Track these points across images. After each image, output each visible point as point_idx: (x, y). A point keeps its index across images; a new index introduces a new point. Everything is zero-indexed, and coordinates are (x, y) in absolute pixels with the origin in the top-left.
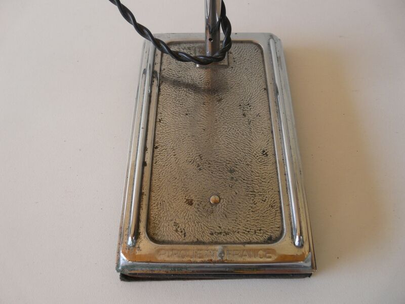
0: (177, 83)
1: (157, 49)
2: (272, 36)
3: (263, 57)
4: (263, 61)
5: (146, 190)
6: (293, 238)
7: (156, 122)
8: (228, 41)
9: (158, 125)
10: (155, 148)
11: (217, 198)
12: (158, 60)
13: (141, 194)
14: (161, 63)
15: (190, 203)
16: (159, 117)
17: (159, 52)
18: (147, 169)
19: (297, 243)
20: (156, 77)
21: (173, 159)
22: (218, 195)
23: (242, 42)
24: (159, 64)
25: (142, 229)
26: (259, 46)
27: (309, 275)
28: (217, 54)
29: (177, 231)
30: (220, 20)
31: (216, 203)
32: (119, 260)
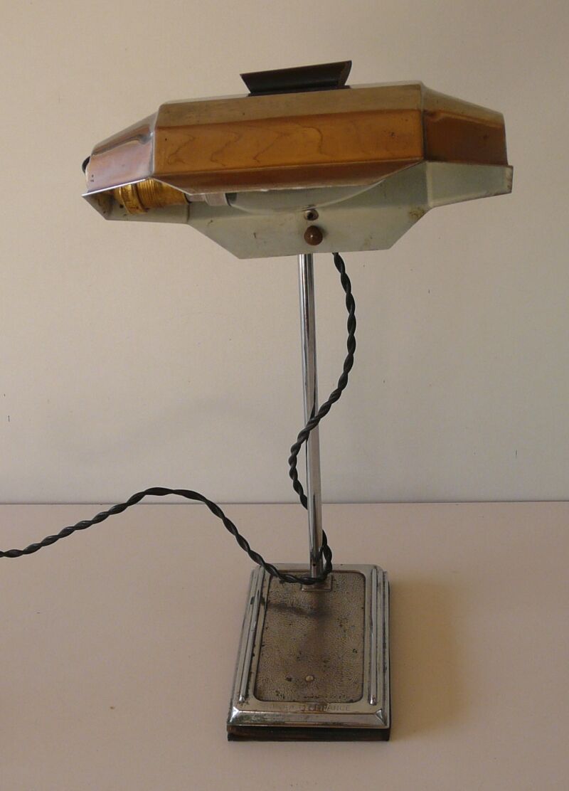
0: (282, 607)
1: (266, 572)
2: (375, 567)
3: (365, 583)
4: (365, 587)
5: (254, 670)
6: (369, 700)
7: (263, 629)
8: (329, 564)
9: (265, 631)
10: (261, 646)
11: (312, 678)
12: (266, 583)
13: (250, 673)
14: (269, 587)
15: (290, 680)
16: (266, 626)
17: (268, 575)
18: (255, 659)
19: (371, 703)
20: (264, 602)
21: (277, 654)
22: (313, 676)
23: (346, 572)
24: (267, 588)
25: (251, 692)
26: (363, 575)
27: (382, 735)
28: (319, 576)
29: (277, 695)
30: (322, 549)
31: (310, 681)
32: (230, 714)
